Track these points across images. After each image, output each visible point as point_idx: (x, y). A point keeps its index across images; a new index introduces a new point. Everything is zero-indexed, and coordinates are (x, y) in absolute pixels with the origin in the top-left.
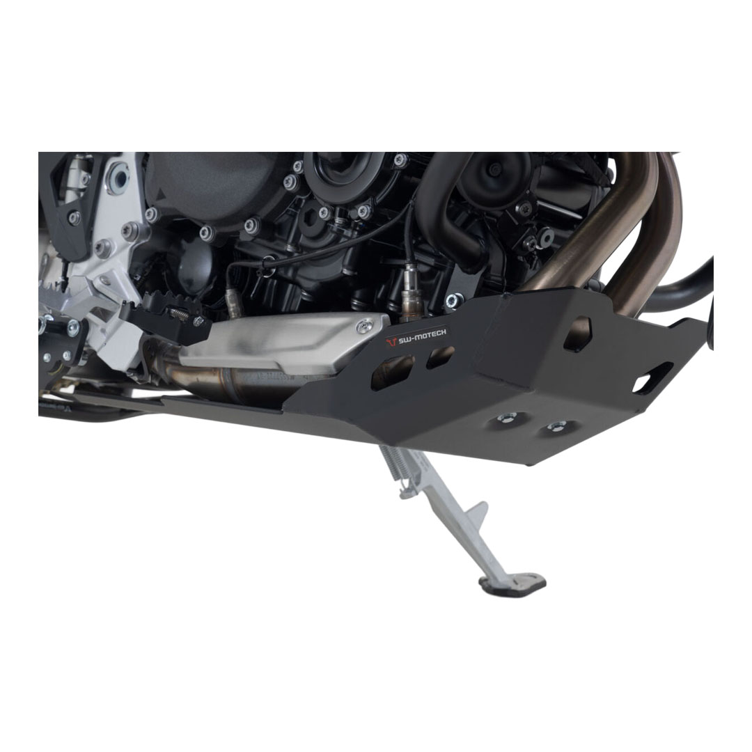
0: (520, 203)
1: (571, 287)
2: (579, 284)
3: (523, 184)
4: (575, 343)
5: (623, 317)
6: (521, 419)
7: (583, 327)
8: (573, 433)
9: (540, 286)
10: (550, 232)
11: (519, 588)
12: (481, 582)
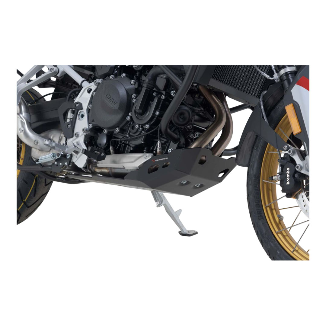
0: (189, 125)
1: (201, 147)
2: (203, 147)
3: (190, 120)
4: (202, 162)
5: (216, 156)
6: (188, 183)
7: (204, 158)
8: (202, 188)
9: (193, 147)
10: (197, 133)
11: (190, 234)
12: (179, 232)
